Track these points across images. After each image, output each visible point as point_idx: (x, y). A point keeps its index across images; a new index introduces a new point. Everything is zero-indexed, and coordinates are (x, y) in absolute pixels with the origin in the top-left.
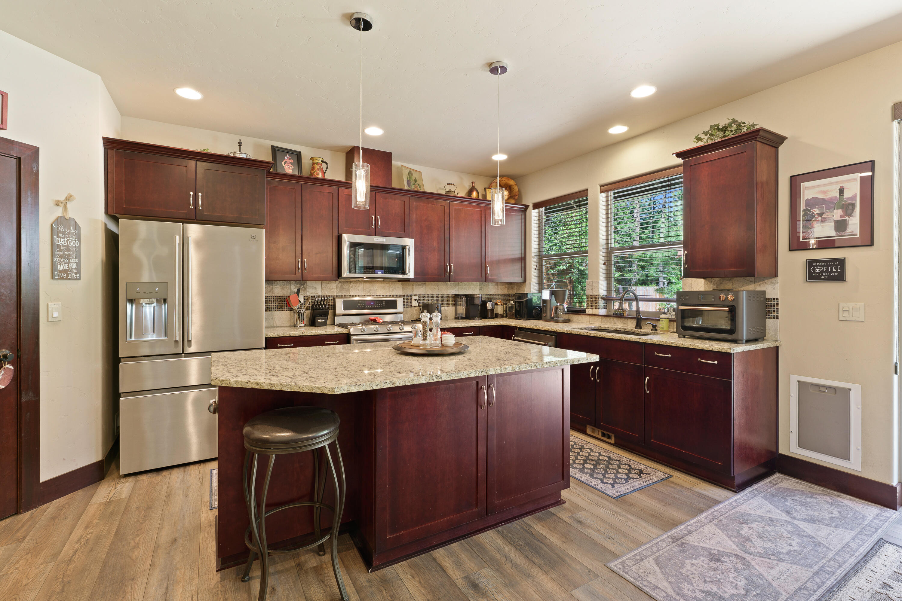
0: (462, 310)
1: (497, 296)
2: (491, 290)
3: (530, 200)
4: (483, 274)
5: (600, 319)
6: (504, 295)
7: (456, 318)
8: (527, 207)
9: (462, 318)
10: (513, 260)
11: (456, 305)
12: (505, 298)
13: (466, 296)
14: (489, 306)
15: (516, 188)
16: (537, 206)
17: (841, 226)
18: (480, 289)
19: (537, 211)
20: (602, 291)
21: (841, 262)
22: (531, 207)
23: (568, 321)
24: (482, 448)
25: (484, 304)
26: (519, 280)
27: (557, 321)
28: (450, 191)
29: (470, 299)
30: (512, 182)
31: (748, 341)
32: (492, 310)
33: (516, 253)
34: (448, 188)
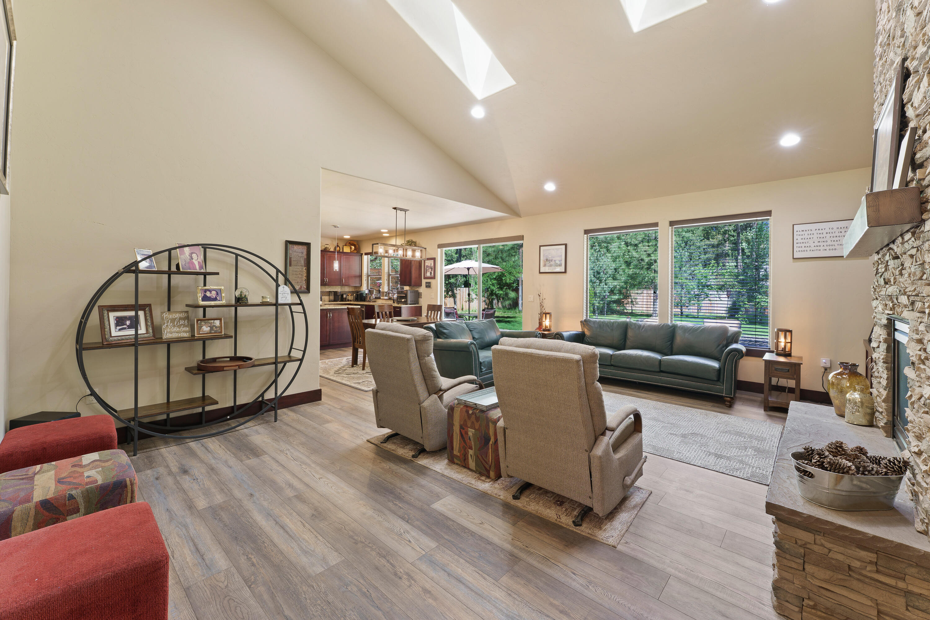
0: (332, 298)
1: (350, 292)
2: (347, 289)
3: (363, 251)
4: (341, 283)
5: (384, 300)
6: (352, 292)
7: (329, 301)
8: (362, 254)
9: (332, 301)
10: (355, 277)
11: (329, 296)
12: (352, 293)
13: (334, 292)
14: (345, 296)
15: (357, 246)
16: (366, 254)
17: (431, 273)
18: (341, 289)
19: (367, 256)
20: (386, 289)
21: (430, 283)
22: (364, 254)
23: (375, 302)
24: (328, 328)
25: (342, 295)
26: (358, 285)
27: (370, 302)
28: (327, 247)
29: (335, 293)
30: (355, 243)
31: (410, 304)
32: (346, 298)
33: (357, 273)
34: (326, 246)
